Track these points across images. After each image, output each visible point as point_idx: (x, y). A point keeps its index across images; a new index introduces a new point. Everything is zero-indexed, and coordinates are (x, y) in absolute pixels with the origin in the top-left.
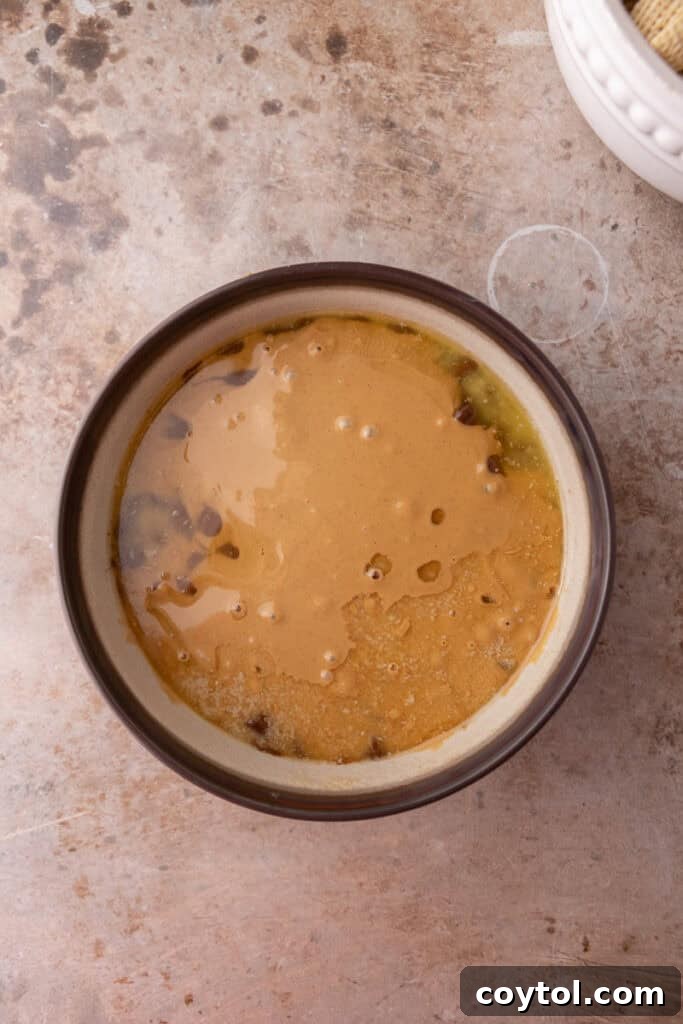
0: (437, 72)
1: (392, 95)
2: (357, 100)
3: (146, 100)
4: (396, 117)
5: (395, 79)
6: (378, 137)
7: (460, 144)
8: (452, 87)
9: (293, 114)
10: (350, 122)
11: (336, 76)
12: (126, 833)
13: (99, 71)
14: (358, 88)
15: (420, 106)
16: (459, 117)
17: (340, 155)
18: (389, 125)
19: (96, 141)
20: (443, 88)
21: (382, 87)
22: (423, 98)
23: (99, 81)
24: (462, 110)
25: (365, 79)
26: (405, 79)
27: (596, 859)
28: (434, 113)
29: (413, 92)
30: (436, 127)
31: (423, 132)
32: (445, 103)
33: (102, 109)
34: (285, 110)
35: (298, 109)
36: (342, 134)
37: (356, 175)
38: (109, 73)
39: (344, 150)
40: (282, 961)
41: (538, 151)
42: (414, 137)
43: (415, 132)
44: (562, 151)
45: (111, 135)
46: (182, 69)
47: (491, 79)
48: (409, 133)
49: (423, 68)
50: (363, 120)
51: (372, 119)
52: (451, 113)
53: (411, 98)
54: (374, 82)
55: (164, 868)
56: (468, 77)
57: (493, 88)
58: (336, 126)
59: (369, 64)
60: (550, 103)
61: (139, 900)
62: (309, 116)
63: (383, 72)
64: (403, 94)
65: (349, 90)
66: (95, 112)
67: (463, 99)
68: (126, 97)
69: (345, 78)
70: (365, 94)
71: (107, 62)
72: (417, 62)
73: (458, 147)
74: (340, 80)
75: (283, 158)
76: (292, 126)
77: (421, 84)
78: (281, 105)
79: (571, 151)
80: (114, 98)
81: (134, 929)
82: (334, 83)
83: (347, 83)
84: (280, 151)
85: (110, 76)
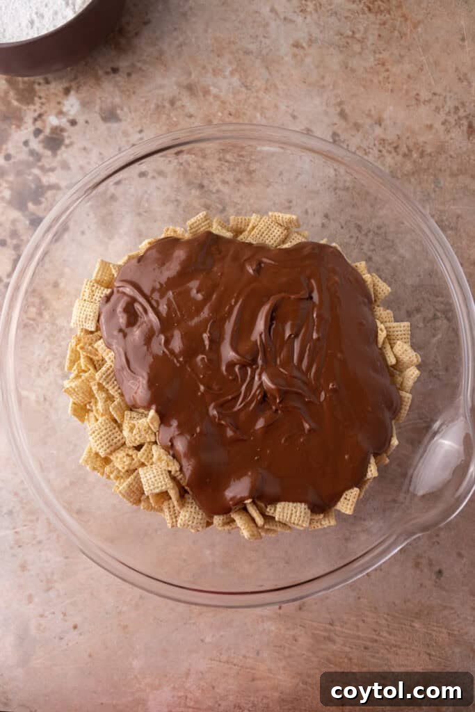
0: (227, 161)
1: (204, 172)
2: (186, 173)
3: (82, 168)
4: (206, 183)
5: (206, 164)
6: (196, 192)
7: (237, 200)
8: (234, 170)
9: (153, 178)
10: (183, 184)
11: (176, 161)
12: (48, 539)
13: (59, 152)
14: (187, 167)
15: (217, 177)
16: (237, 184)
17: (177, 200)
18: (202, 186)
19: (55, 187)
20: (229, 169)
21: (199, 167)
22: (219, 174)
23: (59, 158)
24: (238, 181)
25: (191, 162)
26: (211, 164)
27: (287, 563)
28: (224, 182)
29: (214, 170)
30: (225, 189)
31: (218, 191)
32: (230, 177)
33: (59, 171)
34: (150, 175)
35: (155, 175)
36: (178, 189)
37: (184, 211)
38: (63, 153)
39: (179, 198)
40: (125, 609)
41: (274, 204)
42: (214, 193)
43: (214, 191)
44: (287, 204)
45: (63, 184)
46: (101, 154)
47: (253, 167)
48: (211, 192)
49: (220, 159)
50: (189, 184)
51: (193, 183)
52: (232, 183)
53: (213, 173)
54: (195, 165)
55: (67, 558)
56: (242, 165)
57: (254, 171)
58: (175, 186)
59: (193, 156)
60: (282, 180)
61: (53, 574)
62: (161, 179)
63: (201, 160)
64: (209, 171)
65: (182, 167)
66: (56, 172)
67: (239, 176)
68: (72, 166)
69: (181, 161)
70: (191, 170)
71: (63, 148)
72: (217, 156)
73: (235, 200)
74: (178, 163)
75: (147, 200)
76: (153, 184)
77: (218, 167)
78: (148, 173)
79: (291, 205)
80: (65, 166)
81: (49, 589)
82: (175, 164)
83: (181, 164)
84: (146, 196)
85: (65, 155)
